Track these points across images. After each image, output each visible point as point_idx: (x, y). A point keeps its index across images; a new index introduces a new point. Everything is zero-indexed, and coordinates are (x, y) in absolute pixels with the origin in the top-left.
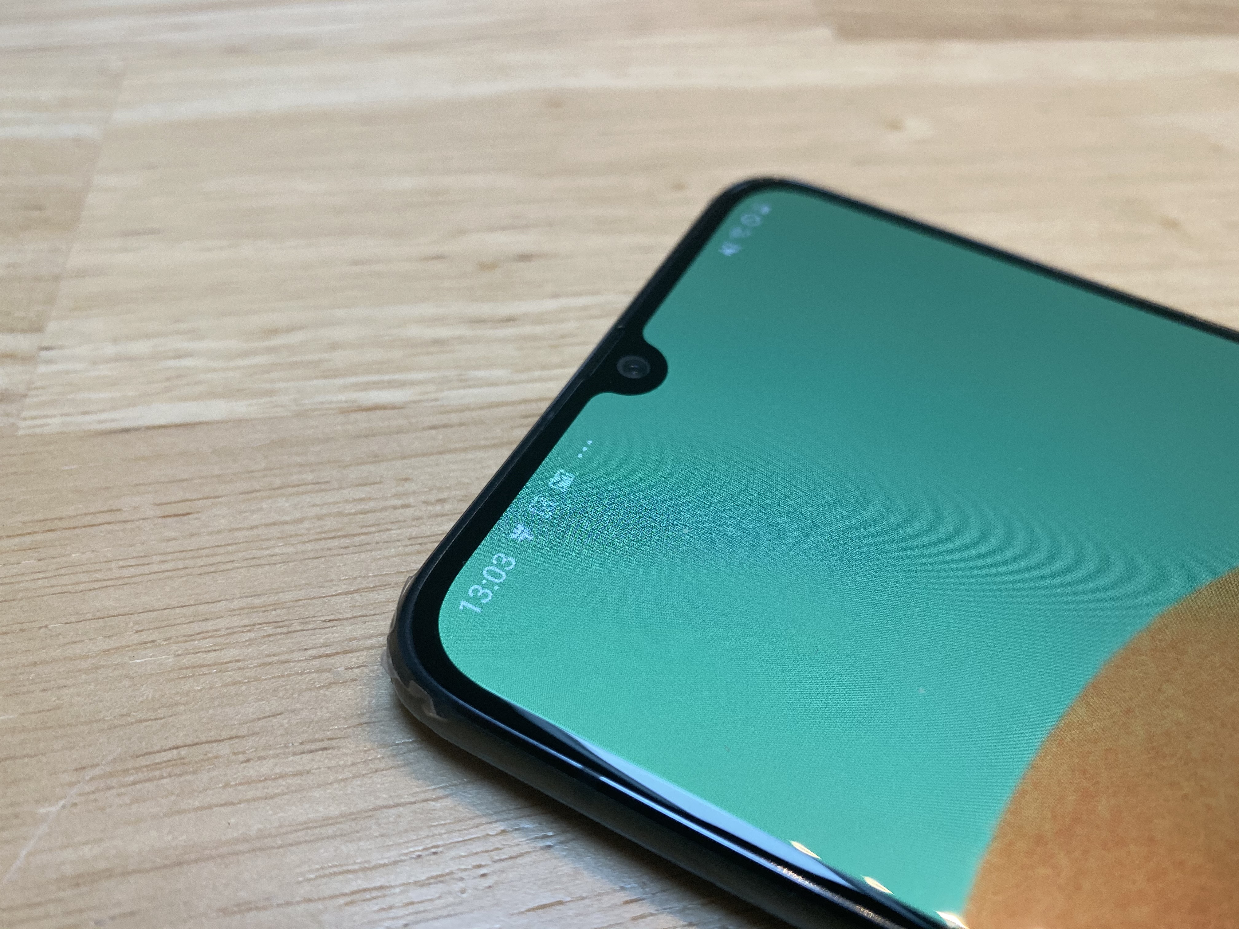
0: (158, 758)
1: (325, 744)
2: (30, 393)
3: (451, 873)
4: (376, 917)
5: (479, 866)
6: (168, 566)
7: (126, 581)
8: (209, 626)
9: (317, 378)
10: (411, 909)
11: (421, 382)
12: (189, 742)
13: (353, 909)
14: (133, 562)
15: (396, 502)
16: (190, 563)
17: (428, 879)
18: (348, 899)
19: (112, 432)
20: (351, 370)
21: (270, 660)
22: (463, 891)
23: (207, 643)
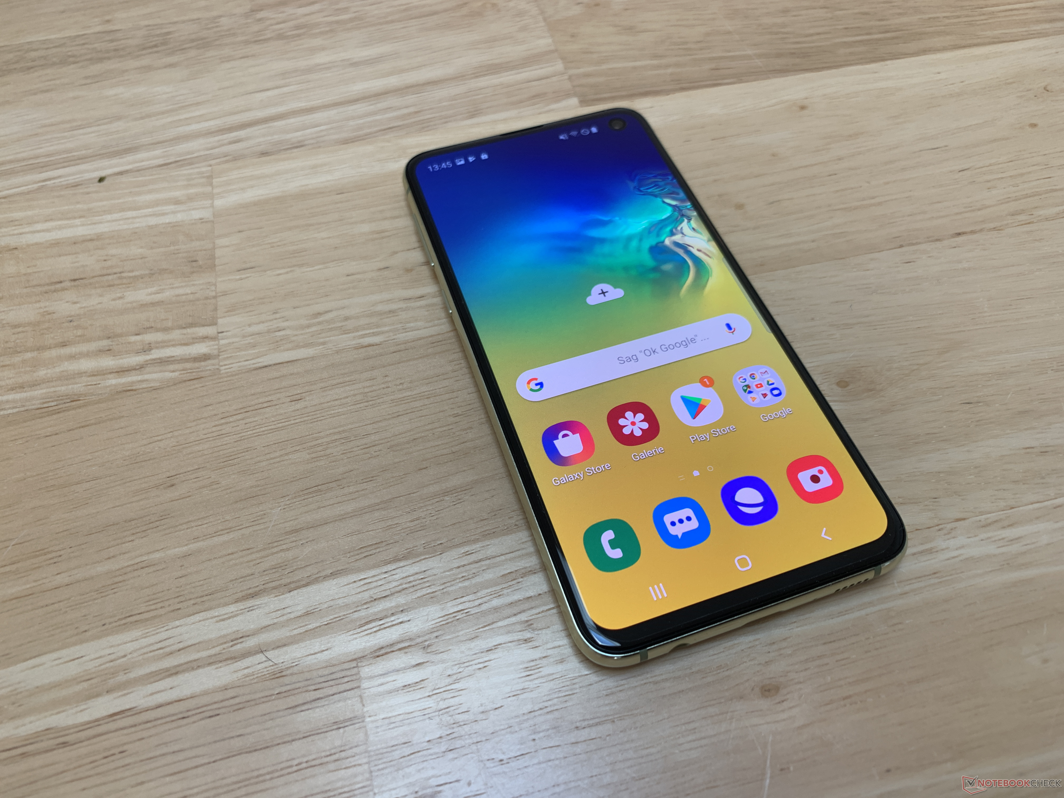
2: (220, 354)
9: (342, 334)
11: (387, 332)
15: (383, 386)
16: (306, 419)
19: (260, 368)
20: (356, 329)
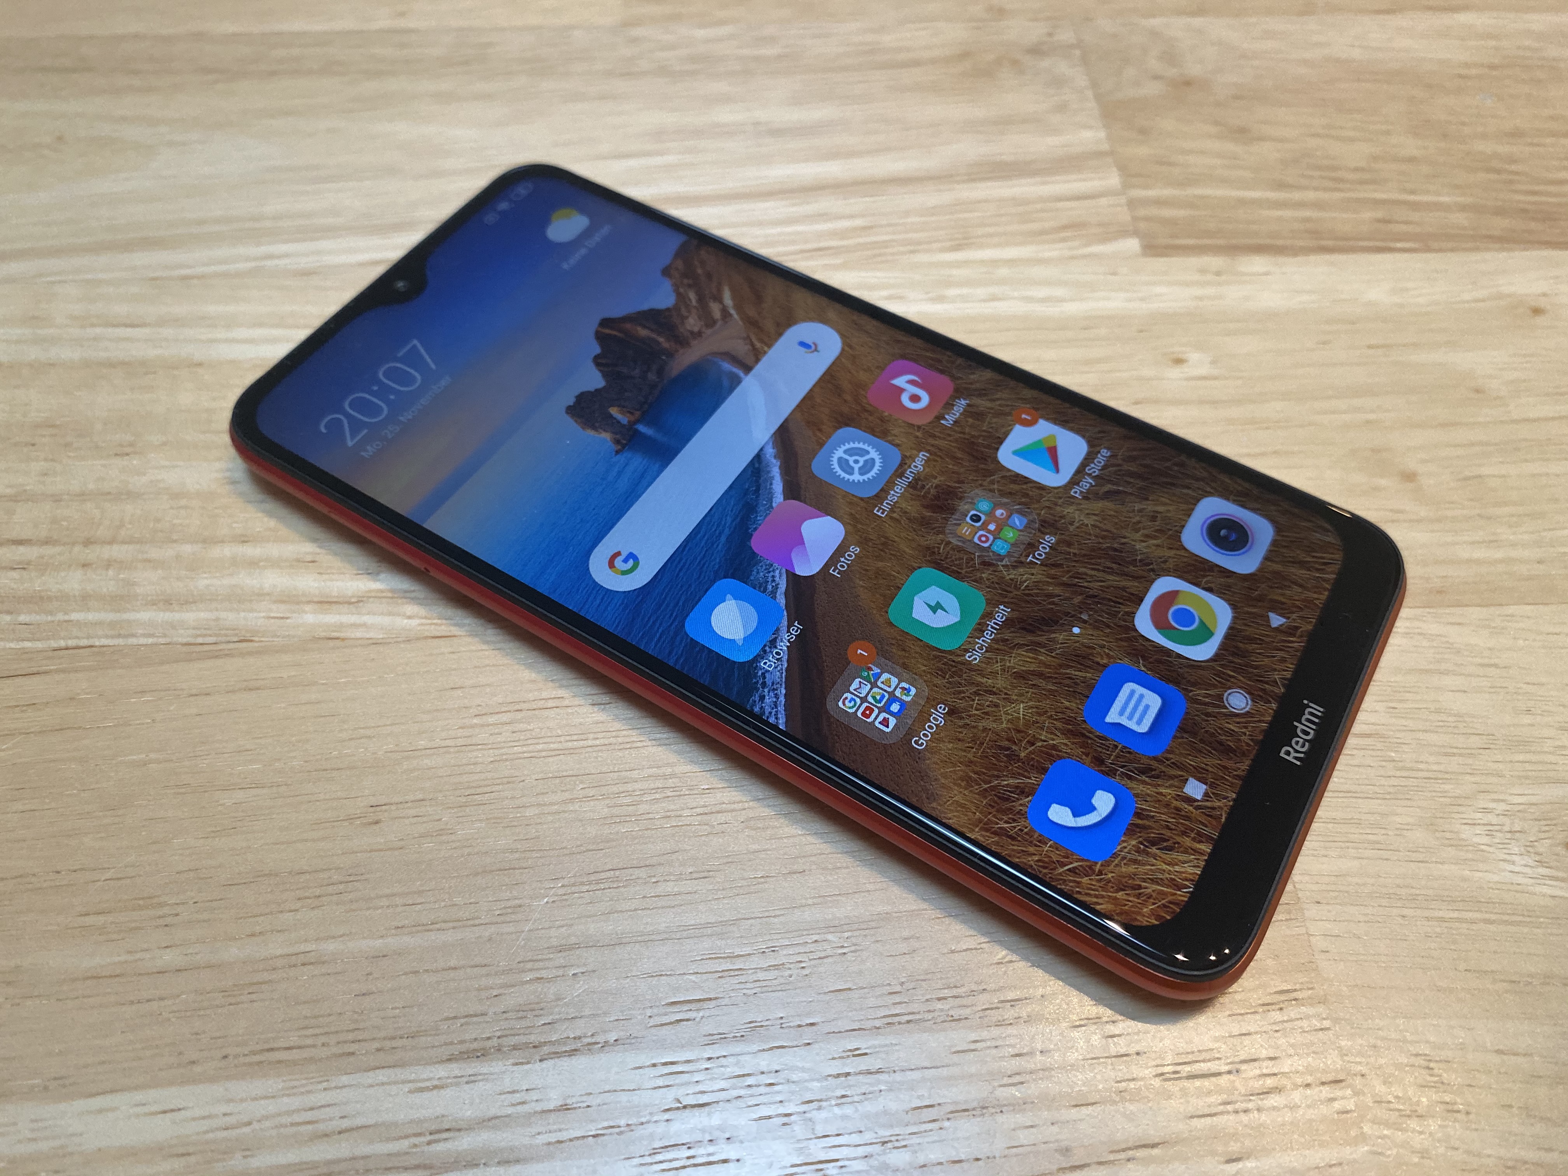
0: (603, 875)
1: (706, 874)
3: (783, 964)
4: (738, 986)
5: (801, 962)
6: (598, 742)
7: (572, 751)
8: (629, 787)
10: (758, 984)
12: (620, 866)
13: (723, 981)
14: (575, 737)
17: (770, 966)
18: (720, 974)
21: (668, 814)
22: (791, 976)
23: (628, 800)
